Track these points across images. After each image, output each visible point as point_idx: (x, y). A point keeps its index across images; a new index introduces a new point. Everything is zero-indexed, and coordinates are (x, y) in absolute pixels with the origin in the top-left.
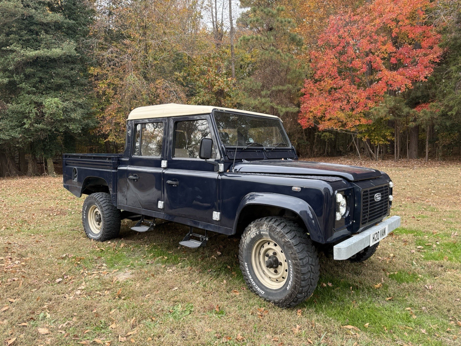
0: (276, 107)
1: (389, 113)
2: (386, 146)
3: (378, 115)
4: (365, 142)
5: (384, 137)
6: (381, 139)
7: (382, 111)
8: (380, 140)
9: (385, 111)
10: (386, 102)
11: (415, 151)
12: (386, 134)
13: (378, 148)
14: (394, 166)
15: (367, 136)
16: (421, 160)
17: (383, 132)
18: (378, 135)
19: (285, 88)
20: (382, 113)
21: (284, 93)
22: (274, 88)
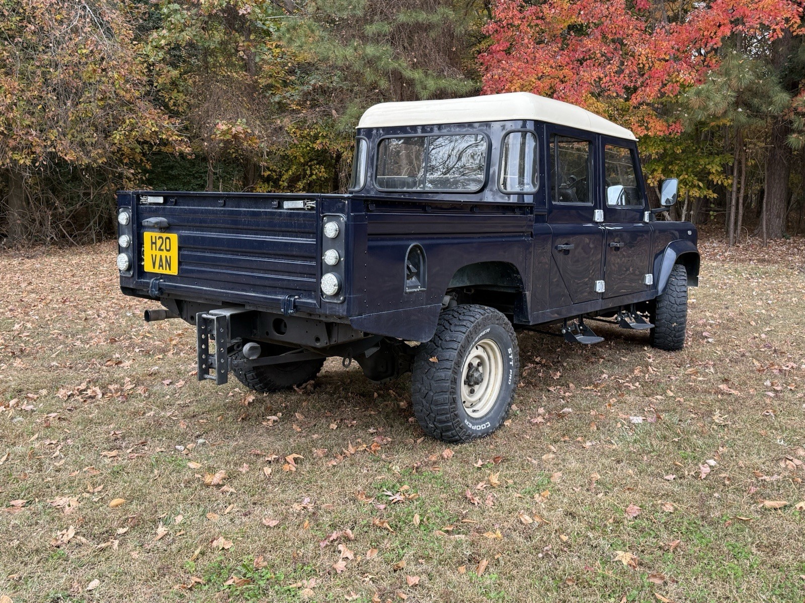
0: (408, 73)
1: (736, 104)
2: (706, 201)
3: (705, 108)
4: (653, 187)
5: (704, 175)
6: (696, 182)
7: (718, 98)
8: (693, 186)
9: (725, 97)
10: (727, 73)
11: (778, 216)
12: (709, 167)
13: (685, 208)
14: (732, 258)
15: (660, 171)
16: (795, 242)
17: (702, 162)
18: (686, 170)
19: (435, 18)
20: (716, 104)
21: (433, 34)
22: (402, 18)
